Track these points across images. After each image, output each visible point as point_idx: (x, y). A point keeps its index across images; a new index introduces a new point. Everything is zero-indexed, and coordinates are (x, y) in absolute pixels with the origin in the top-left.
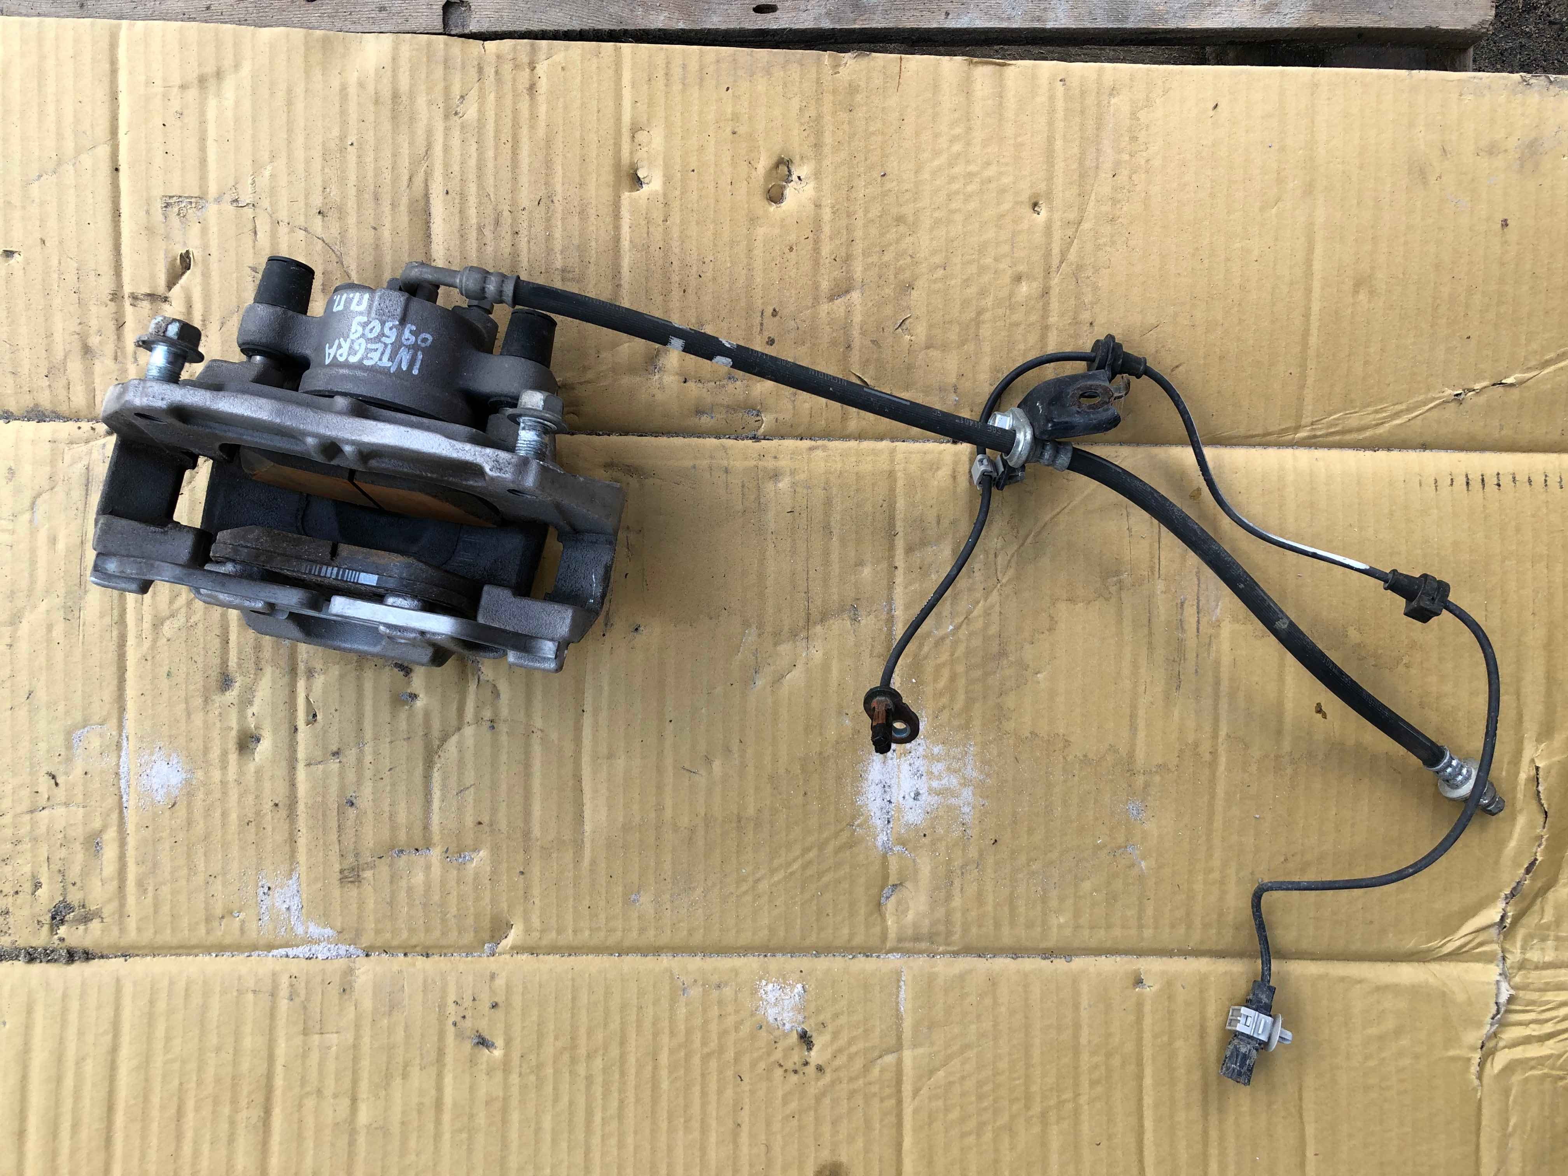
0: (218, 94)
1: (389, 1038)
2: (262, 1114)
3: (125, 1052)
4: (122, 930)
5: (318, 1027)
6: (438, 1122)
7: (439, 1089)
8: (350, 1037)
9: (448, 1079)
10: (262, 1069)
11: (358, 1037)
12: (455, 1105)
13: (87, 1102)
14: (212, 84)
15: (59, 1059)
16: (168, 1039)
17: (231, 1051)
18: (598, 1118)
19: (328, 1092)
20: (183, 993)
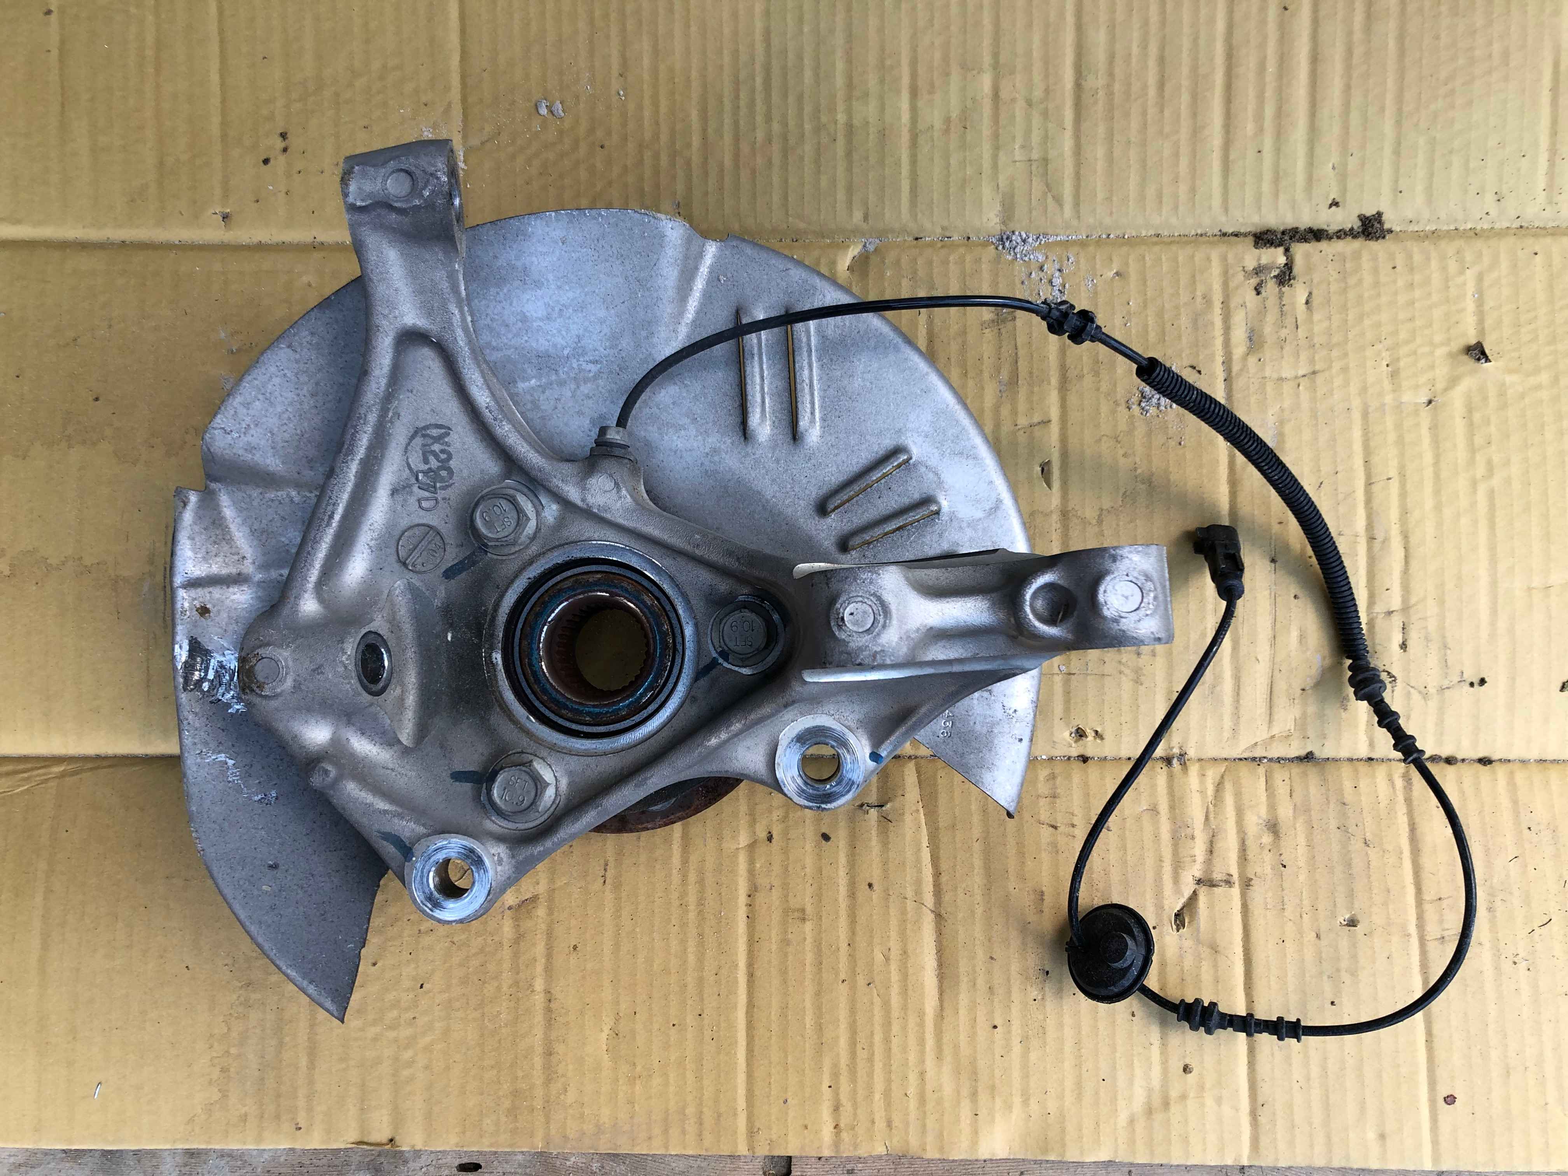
0: (1150, 1090)
1: (965, 157)
2: (1083, 83)
3: (1217, 141)
4: (1224, 259)
5: (1034, 168)
6: (914, 76)
7: (914, 109)
8: (1003, 158)
9: (905, 118)
10: (1085, 126)
11: (995, 158)
12: (898, 92)
13: (1252, 93)
14: (1157, 1101)
15: (1279, 135)
16: (1176, 155)
17: (1115, 142)
18: (759, 80)
19: (1020, 104)
20: (1165, 199)
